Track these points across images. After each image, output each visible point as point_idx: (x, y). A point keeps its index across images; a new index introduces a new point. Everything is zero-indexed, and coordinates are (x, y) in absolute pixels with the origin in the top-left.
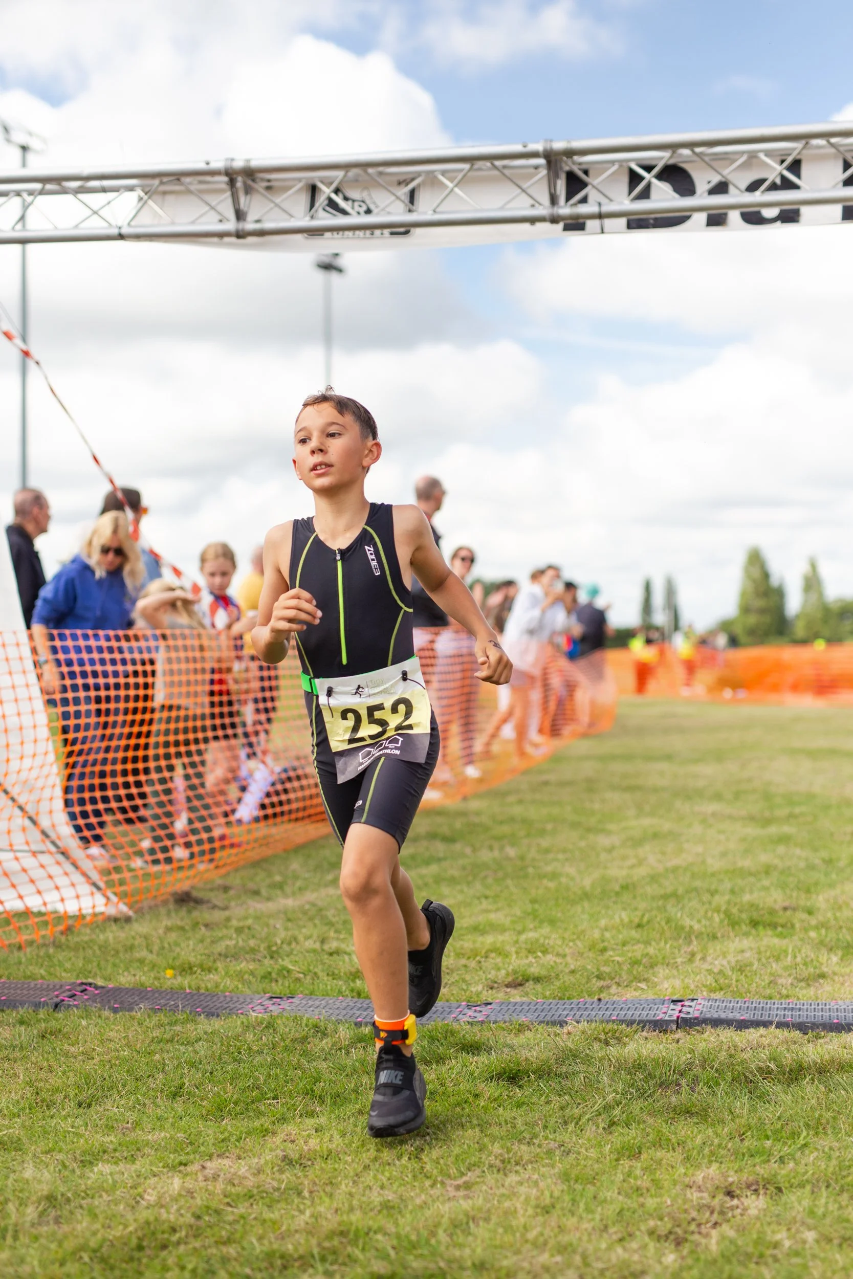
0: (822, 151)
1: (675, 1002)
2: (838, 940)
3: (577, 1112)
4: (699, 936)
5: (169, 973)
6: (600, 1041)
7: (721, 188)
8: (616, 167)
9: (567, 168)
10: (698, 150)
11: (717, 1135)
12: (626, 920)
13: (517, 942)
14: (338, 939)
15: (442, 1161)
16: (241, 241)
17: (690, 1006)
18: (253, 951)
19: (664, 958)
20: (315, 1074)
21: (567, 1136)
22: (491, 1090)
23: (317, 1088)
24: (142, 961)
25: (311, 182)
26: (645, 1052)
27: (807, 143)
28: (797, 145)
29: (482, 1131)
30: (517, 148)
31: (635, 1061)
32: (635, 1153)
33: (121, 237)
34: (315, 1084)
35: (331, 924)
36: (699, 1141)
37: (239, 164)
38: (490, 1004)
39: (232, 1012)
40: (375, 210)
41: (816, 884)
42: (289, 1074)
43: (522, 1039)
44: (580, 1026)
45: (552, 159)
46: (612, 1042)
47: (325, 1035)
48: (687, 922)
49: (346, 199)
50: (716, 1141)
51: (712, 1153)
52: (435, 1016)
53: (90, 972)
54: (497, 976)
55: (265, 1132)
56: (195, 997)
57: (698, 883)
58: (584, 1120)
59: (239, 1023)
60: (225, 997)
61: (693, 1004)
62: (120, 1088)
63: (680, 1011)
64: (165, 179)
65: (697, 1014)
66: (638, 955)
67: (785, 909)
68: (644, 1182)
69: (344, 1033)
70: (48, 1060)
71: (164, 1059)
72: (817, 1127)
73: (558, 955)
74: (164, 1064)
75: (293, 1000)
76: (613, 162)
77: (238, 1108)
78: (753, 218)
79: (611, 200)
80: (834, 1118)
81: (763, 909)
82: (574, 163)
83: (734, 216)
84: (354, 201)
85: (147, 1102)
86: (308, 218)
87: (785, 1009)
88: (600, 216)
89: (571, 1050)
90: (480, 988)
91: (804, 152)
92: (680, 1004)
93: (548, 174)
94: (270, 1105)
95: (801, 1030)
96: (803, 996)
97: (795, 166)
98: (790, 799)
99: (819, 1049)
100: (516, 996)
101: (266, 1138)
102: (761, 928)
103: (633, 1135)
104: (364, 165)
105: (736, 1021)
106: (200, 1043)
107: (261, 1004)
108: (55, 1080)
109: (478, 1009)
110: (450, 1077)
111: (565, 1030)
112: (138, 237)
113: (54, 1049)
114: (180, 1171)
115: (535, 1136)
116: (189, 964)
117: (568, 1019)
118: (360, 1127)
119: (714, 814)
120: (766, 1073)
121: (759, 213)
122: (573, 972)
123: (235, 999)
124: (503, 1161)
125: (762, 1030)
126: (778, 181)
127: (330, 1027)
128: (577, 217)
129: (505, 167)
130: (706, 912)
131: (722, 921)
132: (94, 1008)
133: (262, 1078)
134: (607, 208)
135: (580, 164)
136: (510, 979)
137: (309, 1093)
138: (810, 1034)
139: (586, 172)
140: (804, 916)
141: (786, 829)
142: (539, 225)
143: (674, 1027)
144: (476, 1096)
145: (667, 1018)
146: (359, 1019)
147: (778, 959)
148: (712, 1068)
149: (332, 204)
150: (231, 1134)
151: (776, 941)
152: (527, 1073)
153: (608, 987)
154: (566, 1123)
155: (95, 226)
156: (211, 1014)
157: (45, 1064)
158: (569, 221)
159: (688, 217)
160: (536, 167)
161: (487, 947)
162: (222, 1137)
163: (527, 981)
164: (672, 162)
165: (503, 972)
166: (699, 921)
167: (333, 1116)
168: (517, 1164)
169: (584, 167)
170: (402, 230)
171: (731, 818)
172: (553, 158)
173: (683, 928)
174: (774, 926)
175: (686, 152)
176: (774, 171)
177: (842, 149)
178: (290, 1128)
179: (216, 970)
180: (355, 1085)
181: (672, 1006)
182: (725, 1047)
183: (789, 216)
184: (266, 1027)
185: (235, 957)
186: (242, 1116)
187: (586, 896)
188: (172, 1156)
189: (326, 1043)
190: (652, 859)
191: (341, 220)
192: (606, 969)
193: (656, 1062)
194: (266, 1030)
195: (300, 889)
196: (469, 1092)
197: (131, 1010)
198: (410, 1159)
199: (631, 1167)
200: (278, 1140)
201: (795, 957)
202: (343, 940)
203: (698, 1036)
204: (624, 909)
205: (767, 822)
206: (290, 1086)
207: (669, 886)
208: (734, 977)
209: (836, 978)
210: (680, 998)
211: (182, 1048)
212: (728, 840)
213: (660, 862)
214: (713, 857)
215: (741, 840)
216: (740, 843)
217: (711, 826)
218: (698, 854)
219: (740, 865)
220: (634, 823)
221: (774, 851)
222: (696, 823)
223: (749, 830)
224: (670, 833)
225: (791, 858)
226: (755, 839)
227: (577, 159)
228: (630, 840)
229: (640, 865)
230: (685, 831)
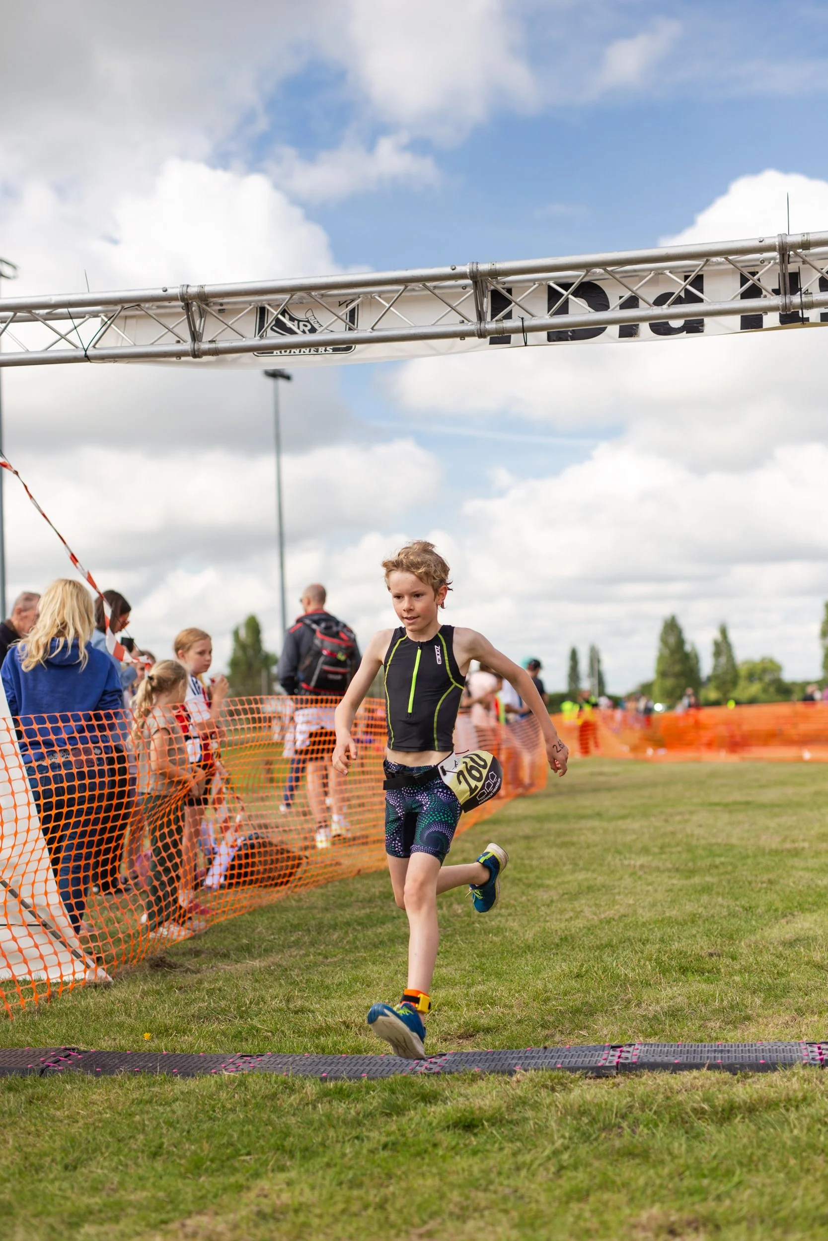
0: (722, 267)
1: (614, 1048)
2: (760, 983)
3: (528, 1158)
4: (633, 983)
5: (147, 1036)
6: (547, 1088)
7: (632, 302)
8: (536, 286)
9: (492, 288)
10: (609, 269)
11: (659, 1176)
12: (567, 970)
13: (467, 995)
14: (302, 997)
15: (405, 1211)
16: (197, 360)
17: (628, 1052)
18: (224, 1011)
19: (602, 1006)
20: (284, 1130)
21: (521, 1180)
22: (447, 1139)
23: (288, 1143)
24: (121, 1025)
25: (260, 305)
26: (588, 1097)
27: (707, 261)
28: (700, 262)
29: (441, 1180)
30: (447, 270)
31: (580, 1106)
32: (582, 1195)
33: (87, 358)
34: (285, 1139)
35: (295, 983)
36: (641, 1181)
37: (193, 290)
38: (445, 1055)
39: (206, 1071)
40: (320, 330)
41: (738, 930)
42: (261, 1130)
43: (475, 1088)
44: (528, 1074)
45: (478, 279)
46: (558, 1088)
47: (293, 1091)
48: (622, 971)
49: (292, 319)
50: (658, 1182)
51: (654, 1193)
52: (394, 1069)
53: (73, 1038)
54: (450, 1028)
55: (240, 1188)
56: (172, 1059)
57: (631, 933)
58: (535, 1166)
59: (213, 1082)
60: (200, 1057)
61: (631, 1049)
62: (104, 1150)
63: (619, 1057)
64: (126, 306)
65: (635, 1059)
66: (578, 1003)
67: (711, 955)
68: (593, 1223)
69: (311, 1088)
70: (35, 1125)
71: (143, 1120)
72: (750, 1164)
73: (505, 1006)
74: (144, 1125)
75: (262, 1058)
76: (534, 281)
77: (214, 1166)
78: (661, 328)
79: (533, 316)
80: (765, 1155)
81: (690, 955)
82: (498, 283)
83: (644, 327)
84: (299, 321)
85: (129, 1162)
86: (258, 338)
87: (715, 1051)
88: (524, 330)
89: (520, 1098)
90: (434, 1041)
91: (705, 268)
92: (619, 1049)
93: (475, 292)
94: (244, 1161)
95: (730, 1071)
96: (732, 1038)
97: (698, 282)
98: (710, 851)
99: (748, 1089)
100: (468, 1047)
101: (242, 1194)
102: (689, 974)
103: (581, 1177)
104: (308, 289)
105: (671, 1064)
106: (177, 1103)
107: (233, 1063)
108: (43, 1144)
109: (434, 1060)
110: (410, 1127)
111: (514, 1079)
112: (103, 358)
113: (41, 1114)
114: (162, 1230)
115: (491, 1182)
116: (165, 1026)
117: (517, 1069)
118: (328, 1178)
119: (642, 867)
120: (700, 1113)
121: (667, 323)
122: (519, 1022)
123: (209, 1059)
124: (462, 1208)
125: (695, 1073)
126: (683, 295)
127: (298, 1083)
128: (503, 331)
129: (435, 287)
130: (639, 961)
131: (654, 969)
132: (78, 1072)
133: (236, 1136)
134: (529, 322)
135: (504, 283)
136: (462, 1030)
137: (280, 1148)
138: (739, 1075)
139: (509, 291)
140: (729, 961)
141: (708, 879)
142: (468, 340)
143: (614, 1072)
144: (435, 1145)
145: (607, 1064)
146: (324, 1075)
147: (706, 1003)
148: (650, 1110)
149: (279, 324)
150: (208, 1191)
151: (704, 986)
152: (481, 1120)
153: (553, 1036)
154: (518, 1169)
155: (63, 348)
156: (186, 1074)
157: (33, 1129)
158: (495, 336)
159: (604, 329)
160: (464, 287)
161: (440, 1001)
162: (199, 1194)
163: (478, 1032)
164: (586, 279)
165: (456, 1024)
166: (633, 970)
167: (302, 1169)
168: (475, 1210)
169: (506, 286)
170: (343, 346)
171: (658, 869)
173: (618, 976)
174: (701, 972)
175: (599, 270)
176: (678, 286)
177: (739, 265)
178: (264, 1184)
179: (190, 1031)
180: (323, 1139)
181: (612, 1052)
182: (662, 1090)
183: (694, 326)
184: (238, 1085)
185: (207, 1018)
186: (218, 1173)
187: (529, 948)
188: (153, 1215)
189: (294, 1099)
190: (587, 912)
191: (289, 339)
192: (551, 1019)
193: (598, 1105)
194: (238, 1088)
195: (266, 950)
196: (428, 1141)
197: (112, 1072)
198: (375, 1209)
199: (581, 1209)
200: (252, 1195)
201: (722, 1000)
202: (307, 999)
203: (637, 1080)
204: (565, 961)
205: (692, 873)
206: (262, 1142)
207: (604, 935)
208: (667, 1021)
209: (760, 1020)
210: (619, 1044)
211: (161, 1109)
212: (656, 891)
213: (595, 914)
214: (644, 908)
215: (667, 891)
216: (667, 894)
217: (640, 878)
218: (630, 905)
219: (667, 914)
220: (569, 878)
221: (698, 901)
222: (626, 876)
223: (675, 881)
224: (604, 886)
225: (714, 907)
226: (681, 890)
227: (501, 279)
228: (567, 894)
229: (577, 917)
230: (616, 883)
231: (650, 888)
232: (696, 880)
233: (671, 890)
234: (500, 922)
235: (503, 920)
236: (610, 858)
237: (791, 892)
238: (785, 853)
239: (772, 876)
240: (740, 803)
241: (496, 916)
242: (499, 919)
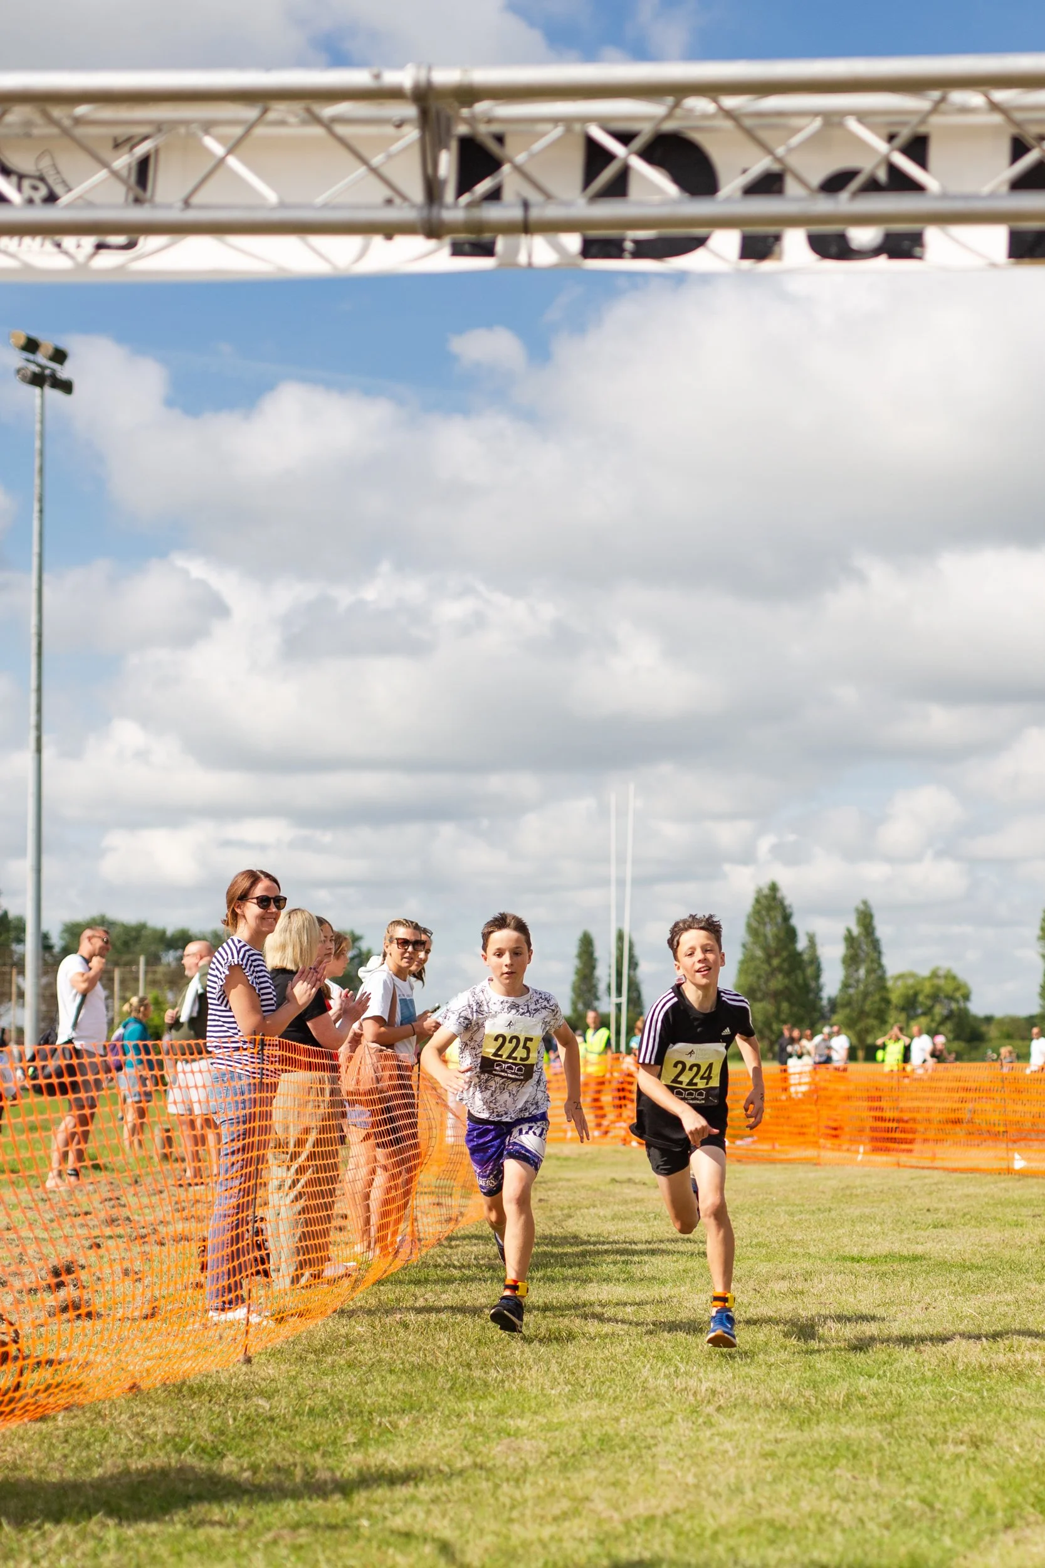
7: (769, 183)
8: (559, 130)
9: (462, 129)
10: (728, 102)
27: (943, 99)
28: (924, 102)
40: (65, 197)
45: (430, 105)
76: (555, 120)
78: (831, 245)
79: (548, 196)
82: (476, 117)
83: (795, 240)
84: (21, 177)
88: (527, 228)
91: (933, 118)
93: (424, 136)
97: (917, 148)
121: (842, 235)
126: (882, 175)
128: (480, 228)
129: (335, 118)
134: (539, 209)
135: (488, 120)
139: (500, 139)
142: (400, 240)
158: (462, 237)
159: (706, 238)
160: (399, 123)
164: (670, 126)
169: (496, 128)
172: (434, 105)
175: (700, 105)
176: (874, 154)
183: (902, 245)
212: (741, 1454)
213: (617, 1508)
214: (716, 1495)
215: (765, 1456)
216: (764, 1463)
217: (709, 1424)
218: (686, 1489)
219: (766, 1514)
220: (561, 1415)
221: (830, 1482)
222: (679, 1418)
223: (779, 1436)
224: (634, 1439)
225: (864, 1499)
226: (793, 1455)
227: (482, 107)
228: (557, 1454)
229: (576, 1513)
230: (659, 1432)
231: (728, 1446)
232: (823, 1431)
233: (772, 1455)
234: (414, 1516)
235: (421, 1515)
236: (645, 1372)
237: (1017, 1467)
238: (995, 1373)
239: (974, 1427)
240: (903, 1259)
241: (406, 1502)
242: (413, 1508)
